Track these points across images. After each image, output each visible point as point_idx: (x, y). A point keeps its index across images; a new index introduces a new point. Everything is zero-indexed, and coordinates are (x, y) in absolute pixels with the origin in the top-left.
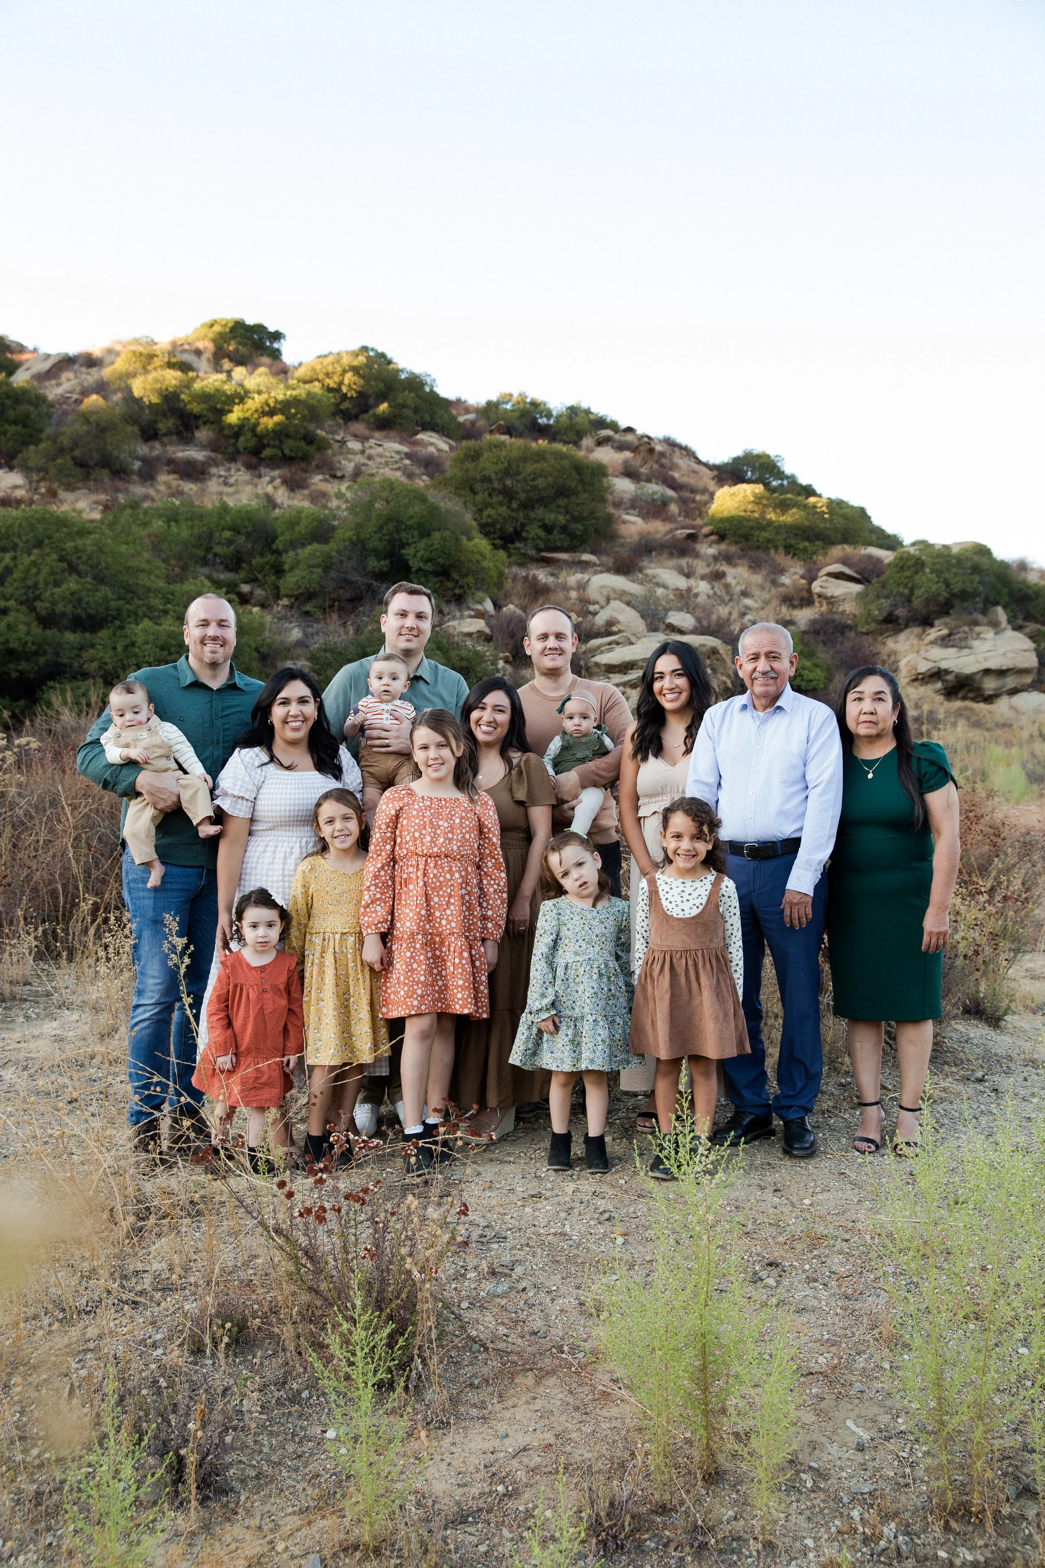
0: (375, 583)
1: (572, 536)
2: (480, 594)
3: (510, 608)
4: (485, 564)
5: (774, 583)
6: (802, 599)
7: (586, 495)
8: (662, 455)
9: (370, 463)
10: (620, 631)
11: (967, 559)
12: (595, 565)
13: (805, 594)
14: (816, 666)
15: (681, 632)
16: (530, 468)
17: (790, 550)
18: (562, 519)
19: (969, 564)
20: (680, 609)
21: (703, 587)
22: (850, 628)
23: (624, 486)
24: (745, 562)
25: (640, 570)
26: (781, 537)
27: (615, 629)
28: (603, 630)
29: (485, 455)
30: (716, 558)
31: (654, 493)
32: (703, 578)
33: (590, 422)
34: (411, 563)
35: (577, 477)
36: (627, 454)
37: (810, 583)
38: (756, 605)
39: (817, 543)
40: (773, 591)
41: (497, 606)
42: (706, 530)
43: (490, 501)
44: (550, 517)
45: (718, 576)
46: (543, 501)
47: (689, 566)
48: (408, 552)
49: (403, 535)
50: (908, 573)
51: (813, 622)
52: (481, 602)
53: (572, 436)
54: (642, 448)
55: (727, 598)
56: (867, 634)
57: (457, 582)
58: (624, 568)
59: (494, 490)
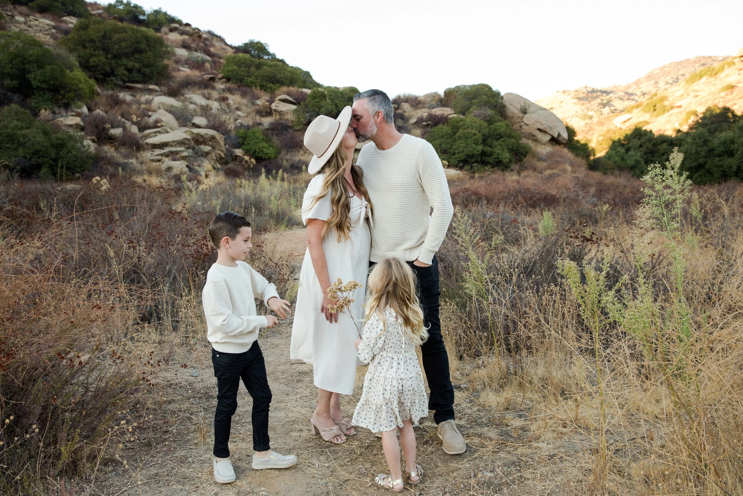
0: (9, 94)
1: (144, 75)
2: (79, 103)
3: (99, 112)
4: (81, 86)
5: (253, 104)
6: (267, 112)
7: (151, 53)
8: (206, 39)
9: (30, 29)
10: (162, 126)
11: (346, 94)
12: (157, 91)
13: (268, 110)
14: (270, 146)
15: (199, 127)
16: (117, 36)
17: (263, 87)
18: (137, 65)
19: (347, 96)
20: (202, 116)
21: (215, 105)
22: (290, 127)
23: (182, 53)
24: (239, 92)
25: (183, 95)
26: (258, 81)
27: (159, 125)
28: (152, 125)
29: (91, 27)
30: (223, 90)
31: (198, 57)
32: (216, 100)
33: (167, 19)
34: (32, 82)
35: (146, 43)
36: (186, 37)
37: (271, 104)
38: (243, 115)
39: (277, 85)
40: (253, 108)
41: (90, 109)
42: (220, 76)
43: (94, 53)
44: (130, 64)
45: (224, 99)
46: (127, 55)
47: (208, 94)
48: (31, 76)
49: (27, 66)
50: (317, 100)
51: (272, 124)
52: (80, 107)
53: (156, 26)
54: (195, 35)
55: (228, 111)
56: (299, 130)
57: (64, 96)
58: (173, 93)
59: (97, 47)
